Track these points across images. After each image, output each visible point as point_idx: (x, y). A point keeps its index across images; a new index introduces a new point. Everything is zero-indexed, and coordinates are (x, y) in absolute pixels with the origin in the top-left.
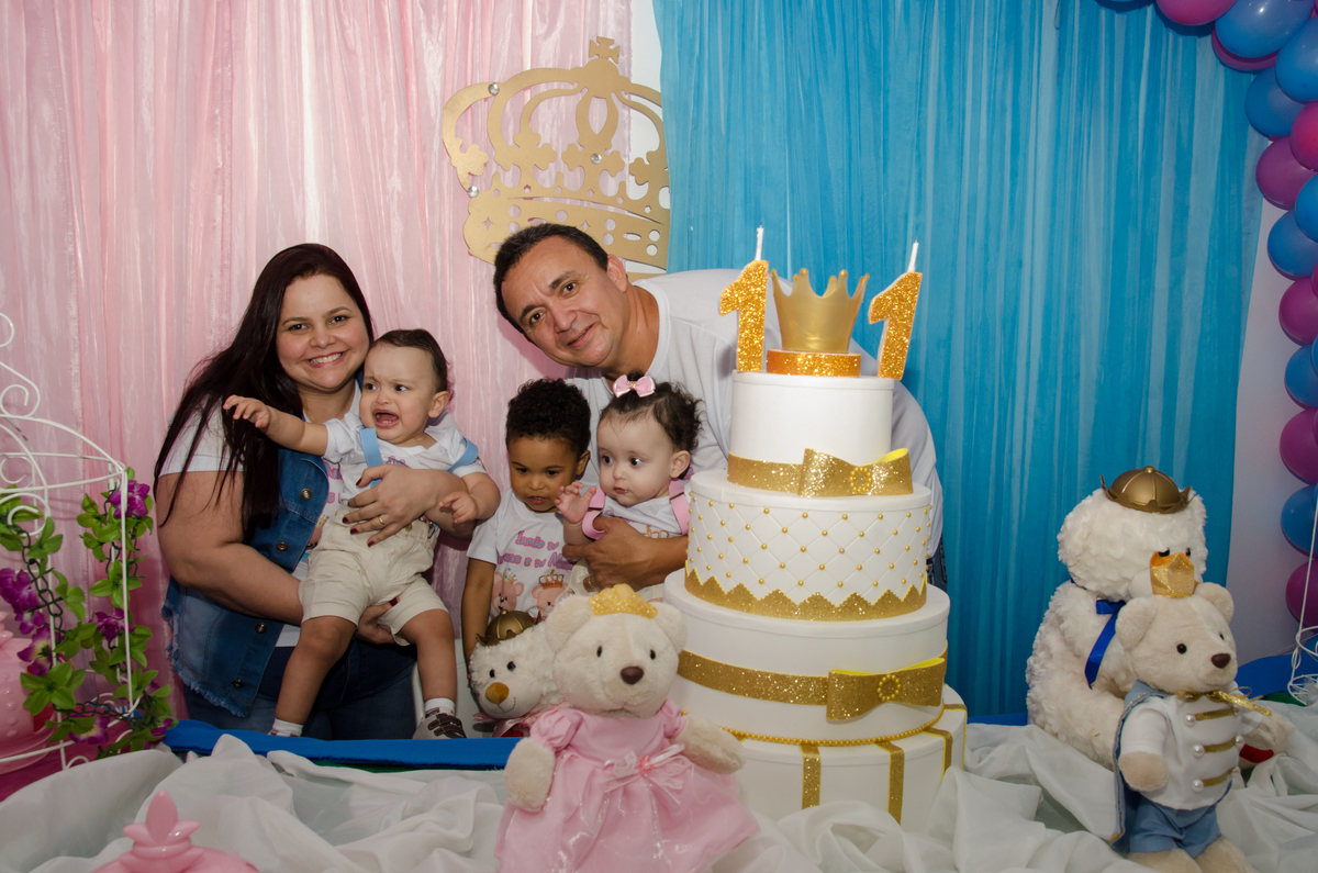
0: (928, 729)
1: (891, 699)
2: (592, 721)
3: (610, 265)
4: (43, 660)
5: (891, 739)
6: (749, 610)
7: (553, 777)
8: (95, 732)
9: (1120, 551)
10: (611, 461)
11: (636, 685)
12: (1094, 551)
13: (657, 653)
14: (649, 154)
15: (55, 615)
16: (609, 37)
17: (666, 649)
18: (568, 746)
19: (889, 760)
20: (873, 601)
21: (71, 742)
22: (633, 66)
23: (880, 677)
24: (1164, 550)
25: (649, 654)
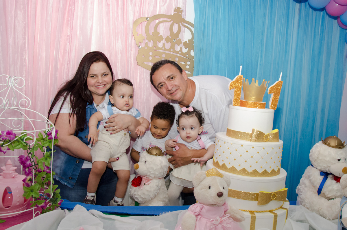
0: (281, 207)
1: (274, 199)
2: (206, 207)
3: (183, 73)
4: (29, 182)
5: (273, 210)
6: (235, 173)
7: (196, 224)
8: (43, 204)
9: (328, 159)
10: (184, 129)
11: (221, 198)
12: (320, 158)
13: (225, 188)
14: (189, 40)
15: (34, 169)
16: (180, 7)
18: (199, 214)
19: (274, 217)
20: (269, 172)
21: (36, 207)
22: (186, 16)
23: (271, 193)
24: (339, 159)
25: (223, 188)
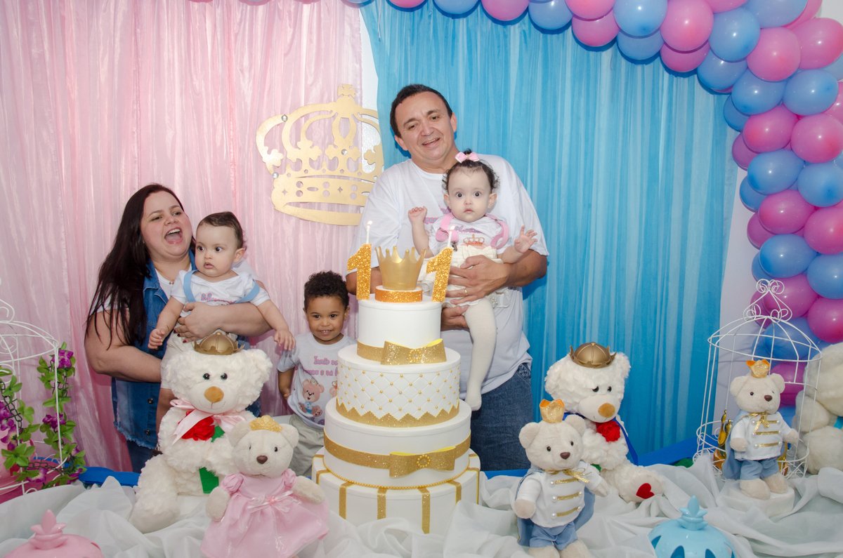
0: (450, 482)
1: (425, 467)
2: (247, 480)
4: (13, 442)
5: (427, 486)
6: (357, 421)
7: (227, 505)
8: (40, 476)
11: (263, 465)
12: (561, 387)
13: (278, 449)
15: (19, 421)
17: (284, 446)
18: (237, 491)
19: (421, 497)
20: (418, 417)
21: (27, 481)
23: (418, 456)
24: (595, 388)
25: (274, 449)
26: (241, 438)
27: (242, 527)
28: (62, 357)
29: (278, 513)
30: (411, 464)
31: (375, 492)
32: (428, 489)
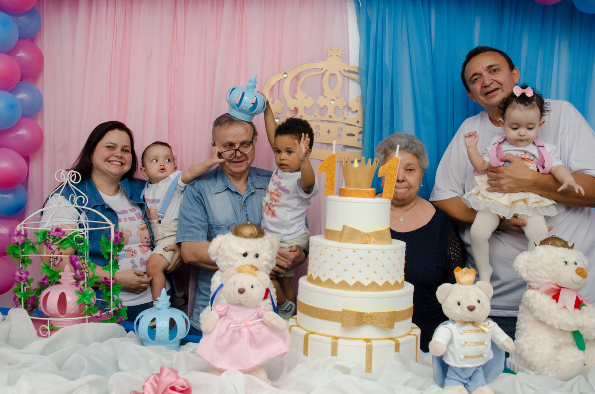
1: (370, 323)
2: (232, 307)
4: (83, 288)
5: (372, 339)
6: (320, 286)
8: (98, 314)
11: (242, 295)
13: (254, 287)
15: (87, 272)
17: (258, 286)
18: (224, 315)
19: (366, 346)
20: (366, 285)
21: (90, 317)
23: (365, 313)
25: (251, 287)
26: (229, 278)
27: (226, 340)
28: (116, 235)
29: (251, 333)
30: (360, 319)
31: (330, 340)
32: (372, 341)
